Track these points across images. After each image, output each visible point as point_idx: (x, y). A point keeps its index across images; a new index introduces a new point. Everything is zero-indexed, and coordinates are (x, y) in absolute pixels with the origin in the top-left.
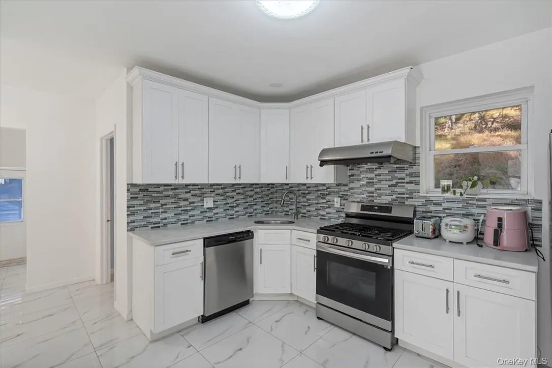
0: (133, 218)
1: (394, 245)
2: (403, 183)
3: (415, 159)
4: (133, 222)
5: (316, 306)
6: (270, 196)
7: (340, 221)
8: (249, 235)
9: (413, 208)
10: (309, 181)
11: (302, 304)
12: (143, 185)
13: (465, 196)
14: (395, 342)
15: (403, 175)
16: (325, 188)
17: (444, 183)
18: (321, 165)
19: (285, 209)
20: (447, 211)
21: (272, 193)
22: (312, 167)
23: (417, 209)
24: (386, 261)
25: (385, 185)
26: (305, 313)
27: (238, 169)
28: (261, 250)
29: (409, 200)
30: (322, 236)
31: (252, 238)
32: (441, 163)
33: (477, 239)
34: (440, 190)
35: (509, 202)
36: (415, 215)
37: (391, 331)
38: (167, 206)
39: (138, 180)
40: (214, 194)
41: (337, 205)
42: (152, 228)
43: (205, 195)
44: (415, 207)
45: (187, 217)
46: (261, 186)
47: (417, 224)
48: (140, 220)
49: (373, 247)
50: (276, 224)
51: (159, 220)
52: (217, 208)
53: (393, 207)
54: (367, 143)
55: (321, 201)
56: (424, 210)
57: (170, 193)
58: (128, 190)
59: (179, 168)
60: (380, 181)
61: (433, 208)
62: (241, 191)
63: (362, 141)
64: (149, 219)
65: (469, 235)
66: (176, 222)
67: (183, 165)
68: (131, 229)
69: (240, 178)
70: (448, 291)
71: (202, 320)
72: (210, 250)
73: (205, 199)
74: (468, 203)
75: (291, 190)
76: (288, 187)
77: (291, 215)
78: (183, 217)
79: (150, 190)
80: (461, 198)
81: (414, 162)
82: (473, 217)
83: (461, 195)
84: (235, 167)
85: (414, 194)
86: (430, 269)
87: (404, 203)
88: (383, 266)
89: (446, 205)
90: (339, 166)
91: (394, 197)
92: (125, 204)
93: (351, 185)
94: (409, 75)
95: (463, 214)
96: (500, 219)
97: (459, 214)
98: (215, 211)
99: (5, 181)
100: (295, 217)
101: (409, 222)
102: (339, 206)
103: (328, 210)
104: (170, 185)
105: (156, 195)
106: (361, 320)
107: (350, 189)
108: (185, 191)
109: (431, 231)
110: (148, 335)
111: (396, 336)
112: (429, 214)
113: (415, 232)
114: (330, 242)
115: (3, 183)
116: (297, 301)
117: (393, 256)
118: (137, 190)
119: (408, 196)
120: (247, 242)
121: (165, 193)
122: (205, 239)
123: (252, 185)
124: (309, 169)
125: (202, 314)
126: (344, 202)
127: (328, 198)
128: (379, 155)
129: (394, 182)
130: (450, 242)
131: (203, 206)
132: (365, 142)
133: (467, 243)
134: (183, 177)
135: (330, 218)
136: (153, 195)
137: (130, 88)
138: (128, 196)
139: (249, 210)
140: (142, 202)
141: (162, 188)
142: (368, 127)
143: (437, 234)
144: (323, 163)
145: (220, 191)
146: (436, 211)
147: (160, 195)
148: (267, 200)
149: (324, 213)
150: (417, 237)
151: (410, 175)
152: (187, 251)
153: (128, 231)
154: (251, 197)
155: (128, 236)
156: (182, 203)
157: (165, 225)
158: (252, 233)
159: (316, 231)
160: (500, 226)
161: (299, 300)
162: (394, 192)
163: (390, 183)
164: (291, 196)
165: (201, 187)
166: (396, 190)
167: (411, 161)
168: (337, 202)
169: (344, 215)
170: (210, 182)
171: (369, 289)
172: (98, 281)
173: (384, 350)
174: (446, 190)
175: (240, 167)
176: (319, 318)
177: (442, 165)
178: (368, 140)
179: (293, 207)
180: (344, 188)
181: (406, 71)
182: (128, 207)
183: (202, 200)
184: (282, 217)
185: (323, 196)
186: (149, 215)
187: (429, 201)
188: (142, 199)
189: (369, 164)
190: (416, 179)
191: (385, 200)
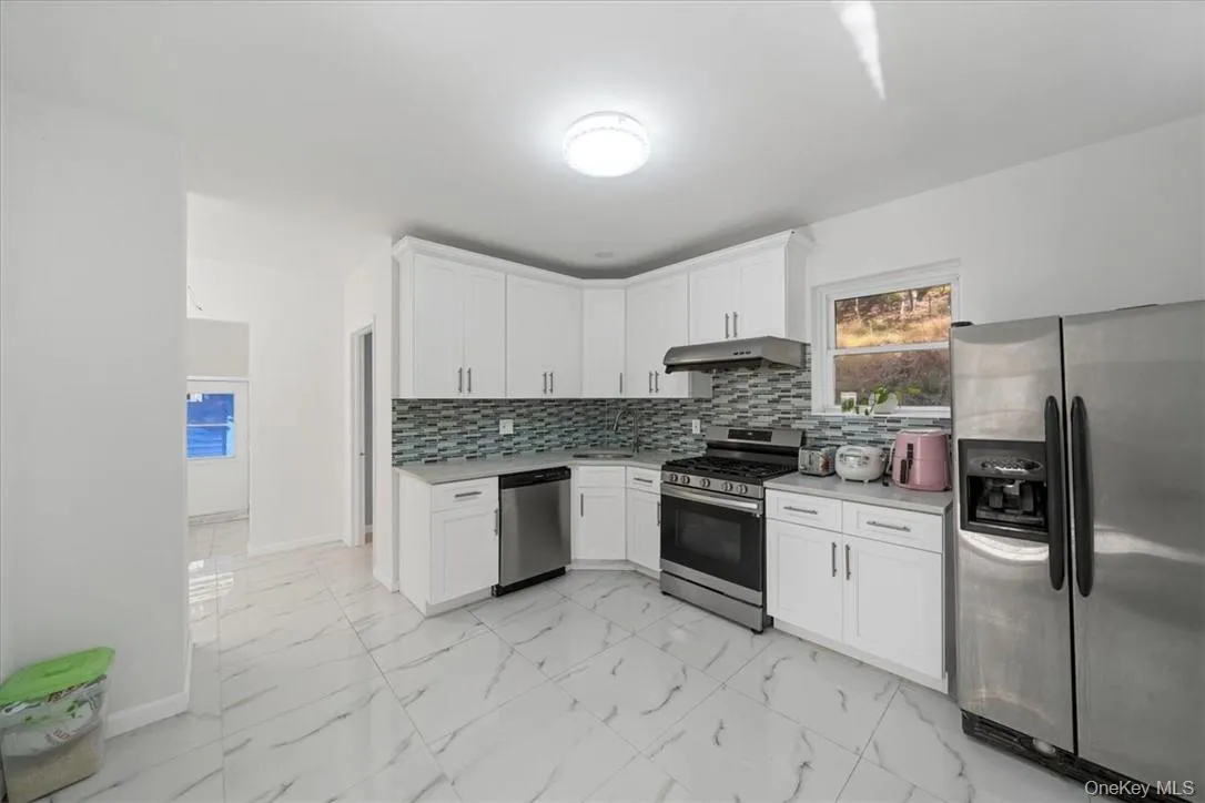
0: (400, 447)
1: (766, 484)
2: (789, 397)
3: (804, 362)
4: (400, 453)
5: (661, 576)
6: (599, 418)
7: (700, 454)
8: (564, 473)
9: (801, 433)
10: (654, 395)
11: (643, 575)
12: (414, 401)
13: (872, 415)
14: (768, 623)
15: (789, 386)
16: (678, 405)
17: (846, 396)
18: (668, 372)
19: (622, 437)
20: (848, 437)
21: (603, 414)
22: (657, 374)
23: (808, 435)
24: (754, 506)
25: (763, 399)
26: (645, 586)
27: (549, 378)
28: (582, 496)
29: (797, 421)
30: (668, 473)
31: (569, 477)
32: (880, 367)
33: (884, 477)
34: (839, 407)
35: (931, 423)
36: (803, 443)
37: (762, 607)
38: (448, 431)
39: (407, 394)
40: (514, 415)
41: (696, 431)
42: (426, 462)
43: (502, 416)
44: (804, 433)
45: (475, 447)
46: (585, 403)
47: (803, 456)
48: (410, 451)
49: (737, 487)
50: (605, 458)
51: (435, 451)
52: (518, 435)
53: (773, 432)
54: (734, 339)
55: (674, 424)
56: (817, 436)
57: (452, 412)
58: (394, 408)
59: (465, 376)
60: (756, 394)
61: (829, 433)
62: (554, 410)
63: (727, 336)
64: (421, 449)
65: (872, 470)
66: (460, 455)
67: (469, 372)
68: (398, 464)
69: (551, 390)
70: (834, 546)
71: (497, 592)
72: (509, 493)
73: (501, 422)
74: (876, 426)
75: (628, 409)
76: (625, 404)
77: (630, 446)
78: (469, 447)
79: (423, 408)
80: (867, 417)
81: (803, 366)
82: (883, 446)
83: (867, 413)
84: (545, 375)
85: (804, 413)
86: (814, 515)
87: (789, 426)
88: (750, 514)
89: (846, 428)
90: (696, 372)
91: (776, 418)
92: (389, 428)
93: (715, 401)
94: (791, 241)
95: (870, 442)
96: (910, 447)
97: (863, 441)
98: (516, 439)
99: (203, 398)
100: (635, 448)
101: (793, 453)
102: (698, 432)
103: (682, 439)
104: (451, 401)
105: (432, 415)
106: (721, 593)
107: (714, 406)
108: (472, 409)
109: (821, 464)
110: (423, 610)
111: (769, 613)
112: (825, 442)
113: (801, 467)
114: (679, 482)
115: (200, 400)
116: (635, 571)
117: (764, 499)
118: (405, 408)
119: (794, 416)
120: (563, 482)
121: (444, 413)
122: (500, 477)
123: (571, 401)
124: (653, 377)
125: (497, 582)
126: (704, 426)
127: (683, 421)
128: (745, 356)
129: (776, 396)
130: (847, 480)
131: (498, 431)
132: (731, 338)
133: (870, 481)
134: (469, 390)
135: (685, 451)
136: (429, 415)
137: (396, 265)
138: (393, 416)
139: (567, 439)
140: (412, 425)
141: (440, 406)
142: (736, 316)
143: (829, 470)
144: (671, 368)
145: (524, 411)
146: (834, 438)
147: (437, 415)
148: (594, 425)
149: (678, 443)
150: (803, 474)
151: (798, 385)
152: (476, 493)
153: (393, 465)
154: (570, 419)
155: (393, 472)
156: (469, 428)
157: (445, 458)
158: (569, 470)
159: (660, 467)
160: (910, 455)
161: (639, 570)
162: (776, 411)
163: (770, 397)
164: (630, 418)
165: (495, 404)
166: (779, 407)
167: (799, 365)
168: (696, 426)
169: (706, 446)
170: (509, 397)
171: (732, 549)
172: (348, 541)
173: (751, 633)
174: (847, 406)
175: (552, 375)
176: (665, 593)
177: (881, 370)
178: (735, 334)
179: (632, 435)
180: (704, 405)
181: (785, 236)
182: (394, 432)
183: (497, 423)
184: (616, 449)
185: (676, 418)
186: (422, 444)
187: (823, 424)
188: (411, 420)
189: (741, 369)
190: (807, 391)
191: (763, 422)
